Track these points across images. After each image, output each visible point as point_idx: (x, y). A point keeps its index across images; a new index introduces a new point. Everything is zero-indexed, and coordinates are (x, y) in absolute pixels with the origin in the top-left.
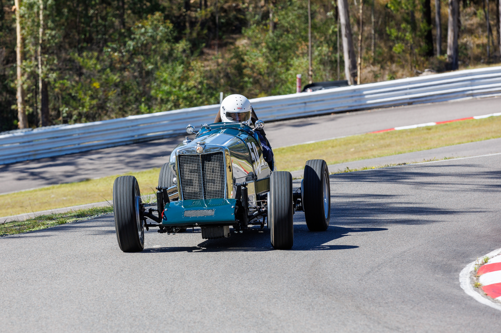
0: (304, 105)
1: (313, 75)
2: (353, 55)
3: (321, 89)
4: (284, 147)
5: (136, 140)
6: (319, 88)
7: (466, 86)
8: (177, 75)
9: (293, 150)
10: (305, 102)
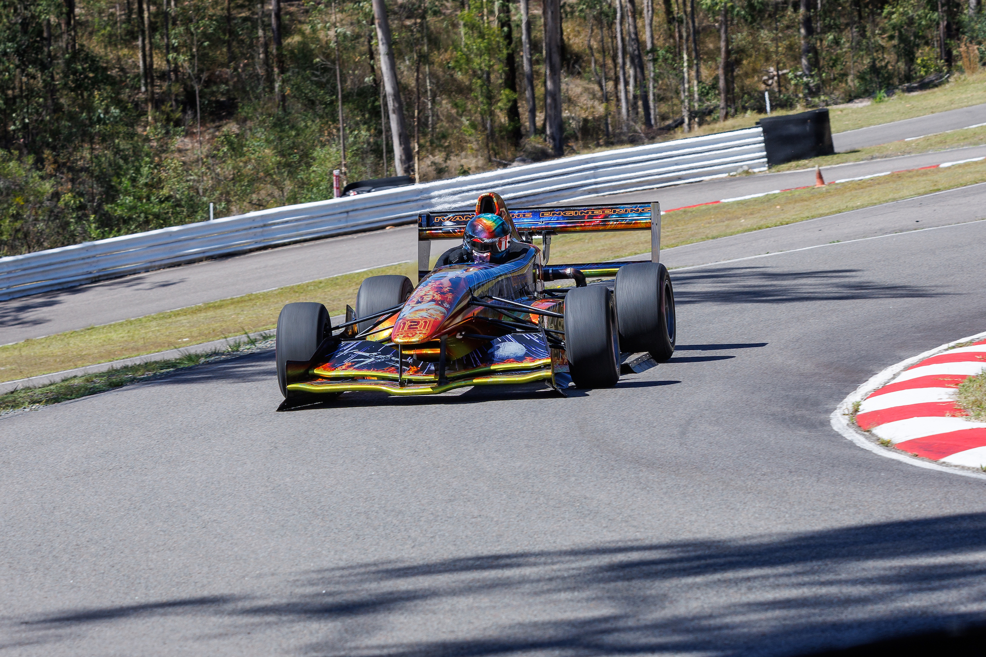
0: (345, 215)
1: (347, 171)
2: (405, 139)
3: (369, 191)
4: (322, 279)
5: (95, 277)
6: (368, 188)
7: (587, 178)
8: (142, 181)
9: (336, 284)
10: (348, 211)
